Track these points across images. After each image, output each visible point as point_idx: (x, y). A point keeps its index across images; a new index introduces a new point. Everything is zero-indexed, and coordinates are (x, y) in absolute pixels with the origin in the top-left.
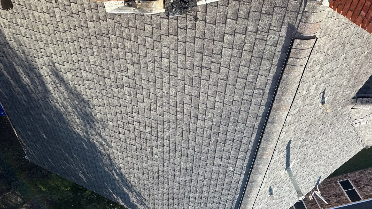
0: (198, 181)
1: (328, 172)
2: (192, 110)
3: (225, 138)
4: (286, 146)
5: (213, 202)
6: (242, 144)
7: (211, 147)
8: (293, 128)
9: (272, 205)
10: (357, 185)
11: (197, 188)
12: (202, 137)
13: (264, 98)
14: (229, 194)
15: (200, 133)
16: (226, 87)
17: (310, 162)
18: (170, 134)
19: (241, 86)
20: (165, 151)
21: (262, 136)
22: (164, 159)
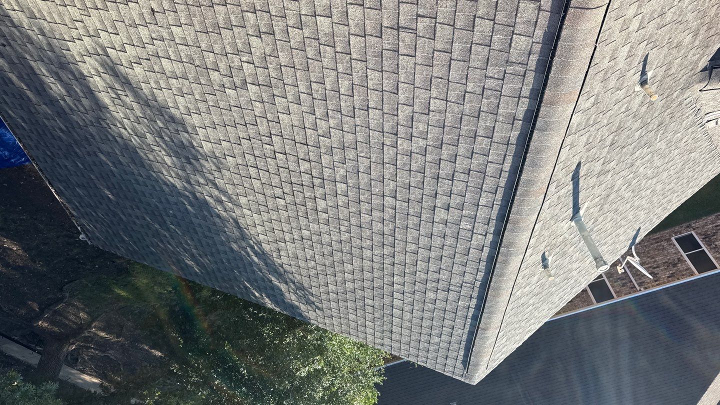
0: (406, 254)
1: (654, 220)
2: (385, 120)
3: (453, 170)
4: (571, 175)
5: (437, 289)
6: (487, 177)
7: (428, 189)
8: (584, 138)
9: (547, 286)
10: (708, 241)
11: (405, 266)
12: (409, 172)
13: (526, 81)
14: (465, 272)
15: (404, 164)
16: (450, 66)
17: (619, 202)
18: (346, 171)
19: (479, 61)
20: (340, 203)
21: (525, 159)
22: (339, 219)
